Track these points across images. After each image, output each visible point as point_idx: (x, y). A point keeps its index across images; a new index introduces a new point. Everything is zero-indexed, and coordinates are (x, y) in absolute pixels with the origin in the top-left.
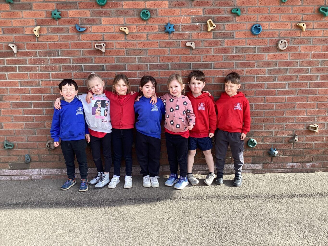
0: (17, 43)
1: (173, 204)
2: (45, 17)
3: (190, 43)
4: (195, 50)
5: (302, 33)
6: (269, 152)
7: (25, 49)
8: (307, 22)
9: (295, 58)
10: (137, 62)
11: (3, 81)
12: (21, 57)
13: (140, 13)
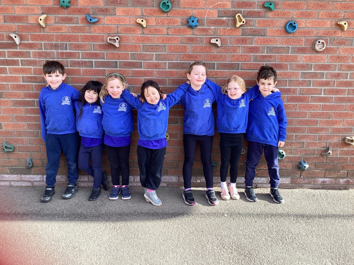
0: (20, 33)
1: (190, 221)
2: (52, 4)
3: (216, 39)
4: (220, 48)
5: (343, 33)
6: (299, 165)
7: (29, 41)
8: (349, 20)
9: (333, 60)
10: (154, 60)
11: (4, 75)
12: (24, 49)
13: (160, 3)
